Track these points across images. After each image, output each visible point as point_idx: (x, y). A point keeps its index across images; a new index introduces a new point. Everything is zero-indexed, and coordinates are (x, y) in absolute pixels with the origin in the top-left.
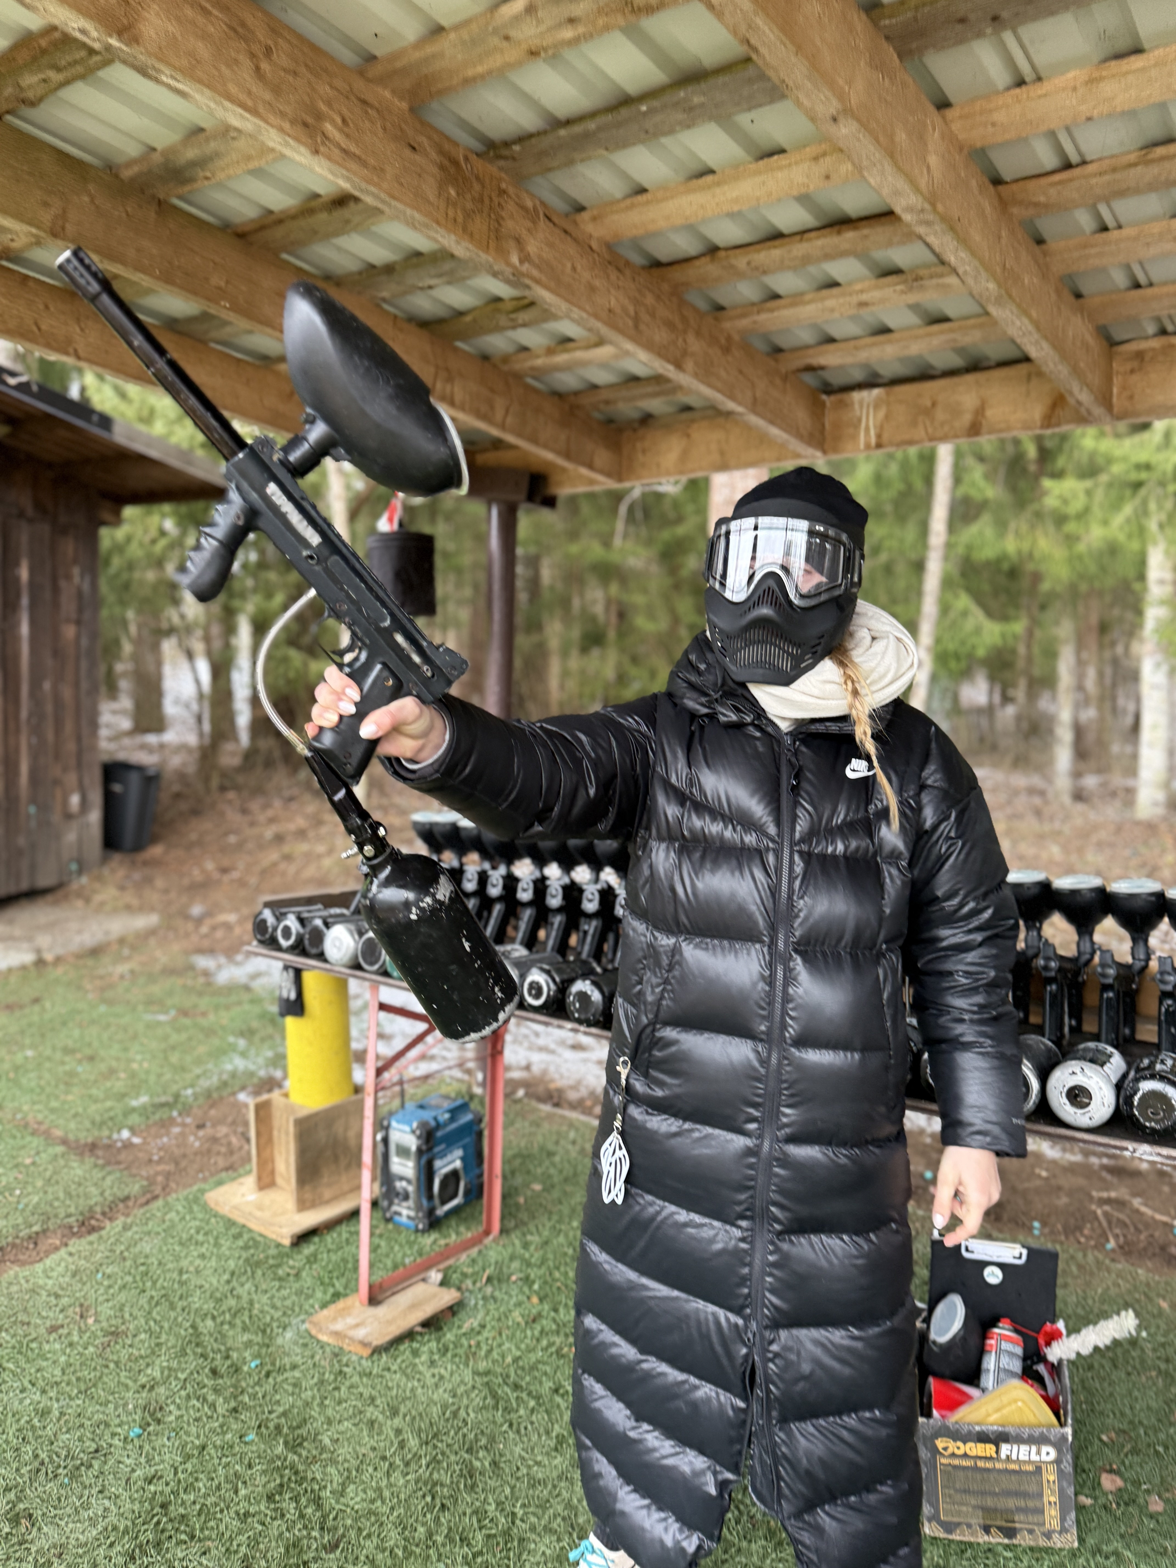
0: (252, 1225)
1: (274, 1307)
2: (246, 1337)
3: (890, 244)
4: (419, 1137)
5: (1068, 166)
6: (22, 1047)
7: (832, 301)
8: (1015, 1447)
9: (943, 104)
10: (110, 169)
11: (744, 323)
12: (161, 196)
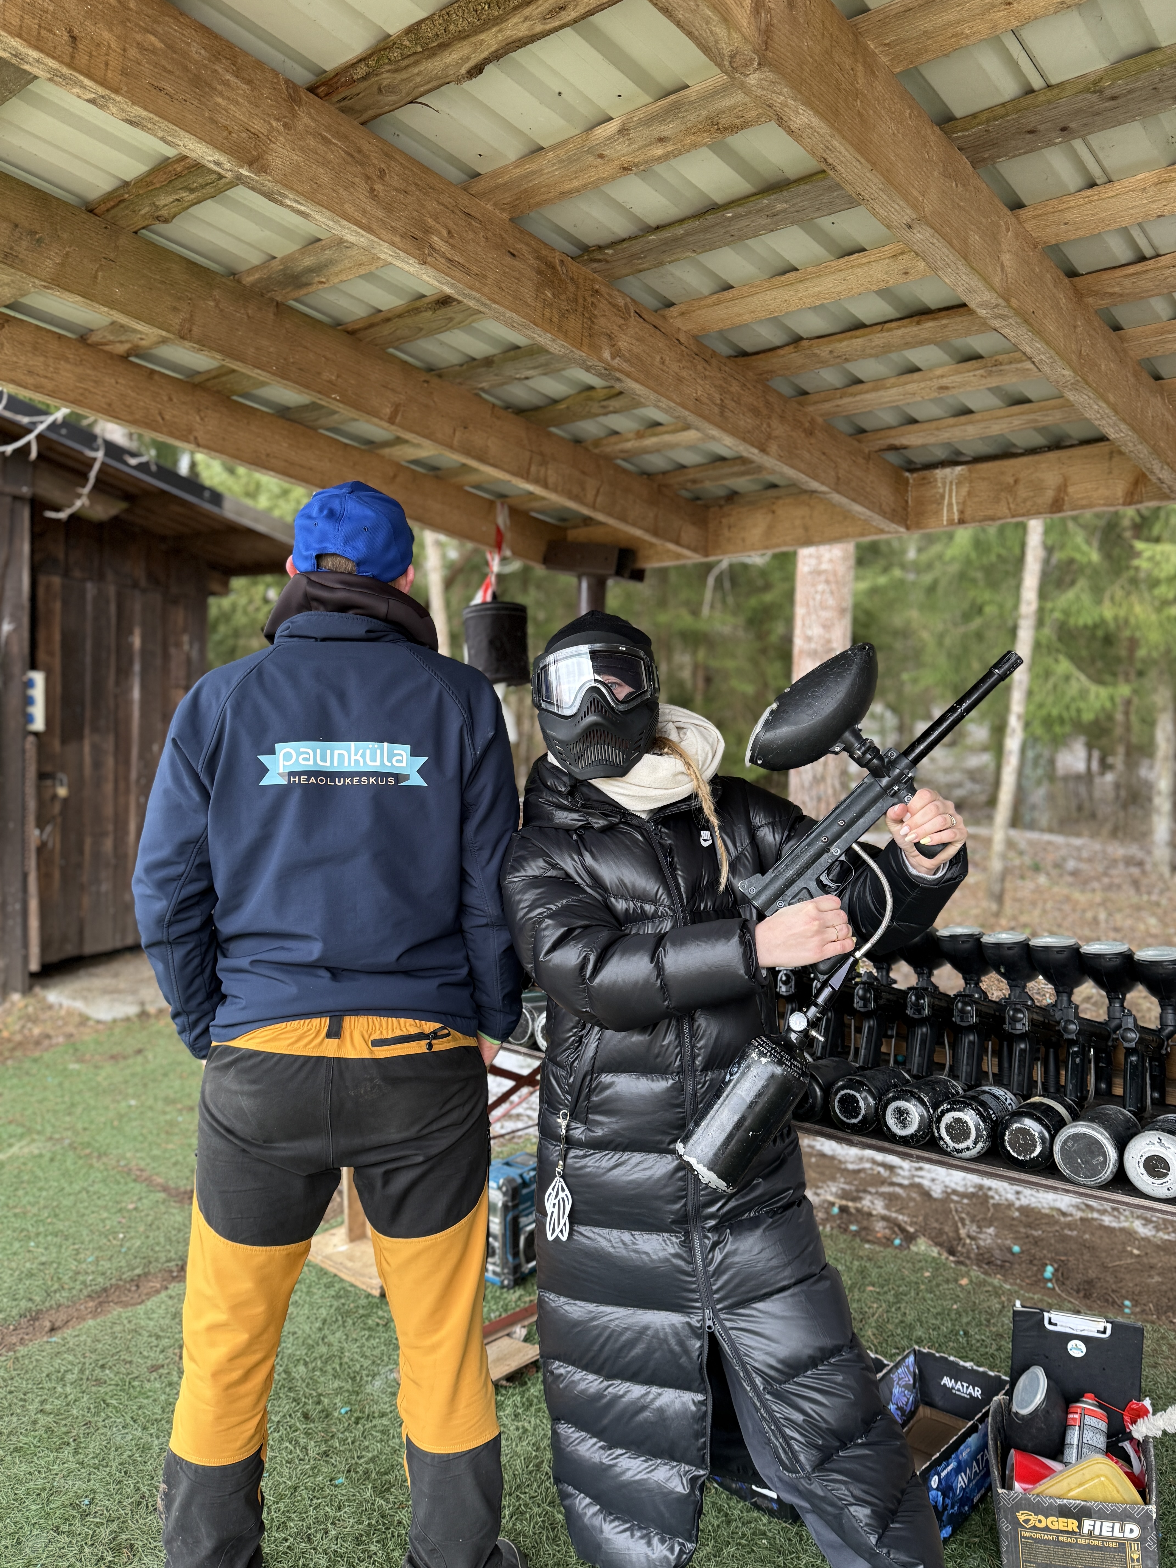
0: (343, 1275)
1: (363, 1356)
2: (337, 1383)
3: (968, 333)
4: (505, 1194)
5: (1143, 259)
6: (126, 1097)
7: (914, 385)
8: (1098, 1524)
9: (1017, 205)
10: (233, 274)
11: (827, 406)
12: (279, 299)
